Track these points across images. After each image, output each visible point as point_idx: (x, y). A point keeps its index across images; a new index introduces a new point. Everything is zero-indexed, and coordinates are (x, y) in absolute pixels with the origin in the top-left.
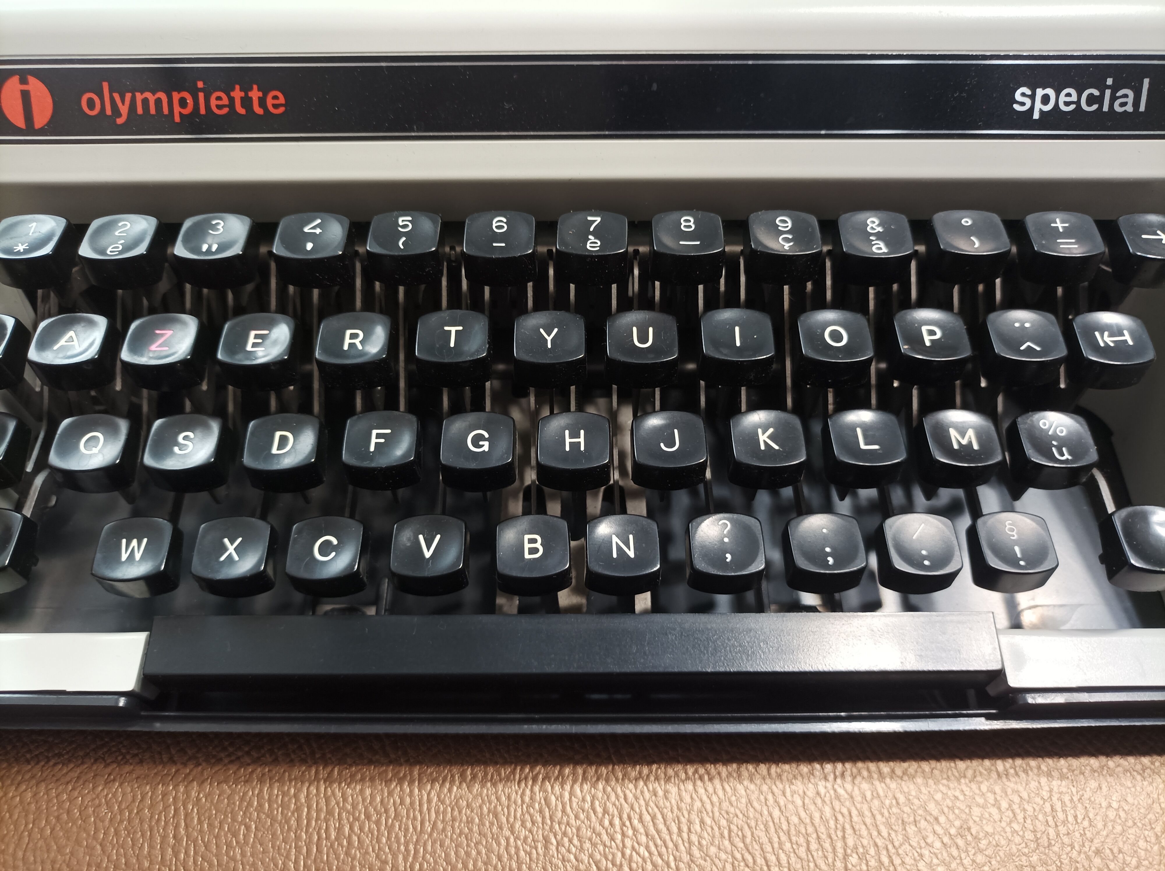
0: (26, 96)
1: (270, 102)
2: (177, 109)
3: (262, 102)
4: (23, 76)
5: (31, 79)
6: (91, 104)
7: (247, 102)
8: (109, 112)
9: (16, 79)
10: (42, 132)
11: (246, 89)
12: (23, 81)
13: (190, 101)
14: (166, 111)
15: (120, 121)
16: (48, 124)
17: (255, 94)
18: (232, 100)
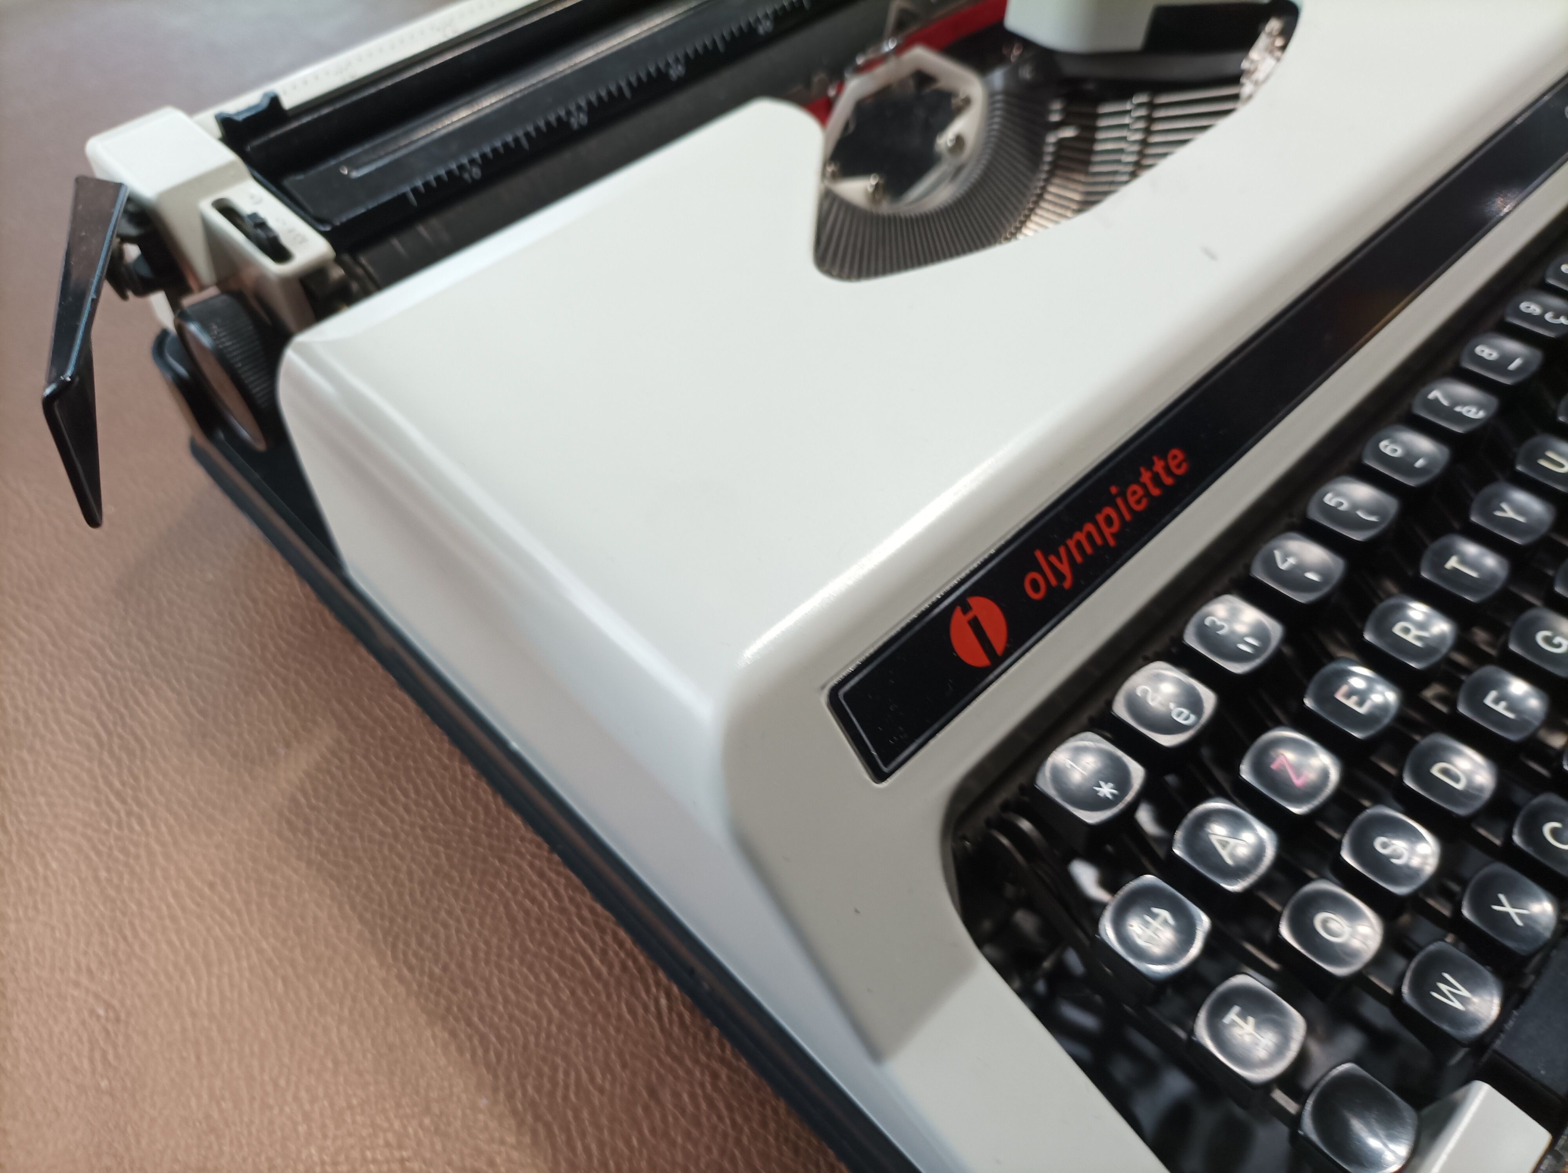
0: (976, 626)
1: (1173, 464)
2: (1107, 531)
3: (1168, 470)
4: (962, 603)
5: (973, 601)
6: (1035, 586)
7: (1157, 480)
8: (1053, 582)
9: (958, 611)
10: (1008, 653)
11: (1150, 466)
12: (966, 609)
13: (1114, 515)
14: (1099, 541)
15: (1067, 584)
16: (1008, 641)
17: (1159, 466)
18: (1144, 486)
